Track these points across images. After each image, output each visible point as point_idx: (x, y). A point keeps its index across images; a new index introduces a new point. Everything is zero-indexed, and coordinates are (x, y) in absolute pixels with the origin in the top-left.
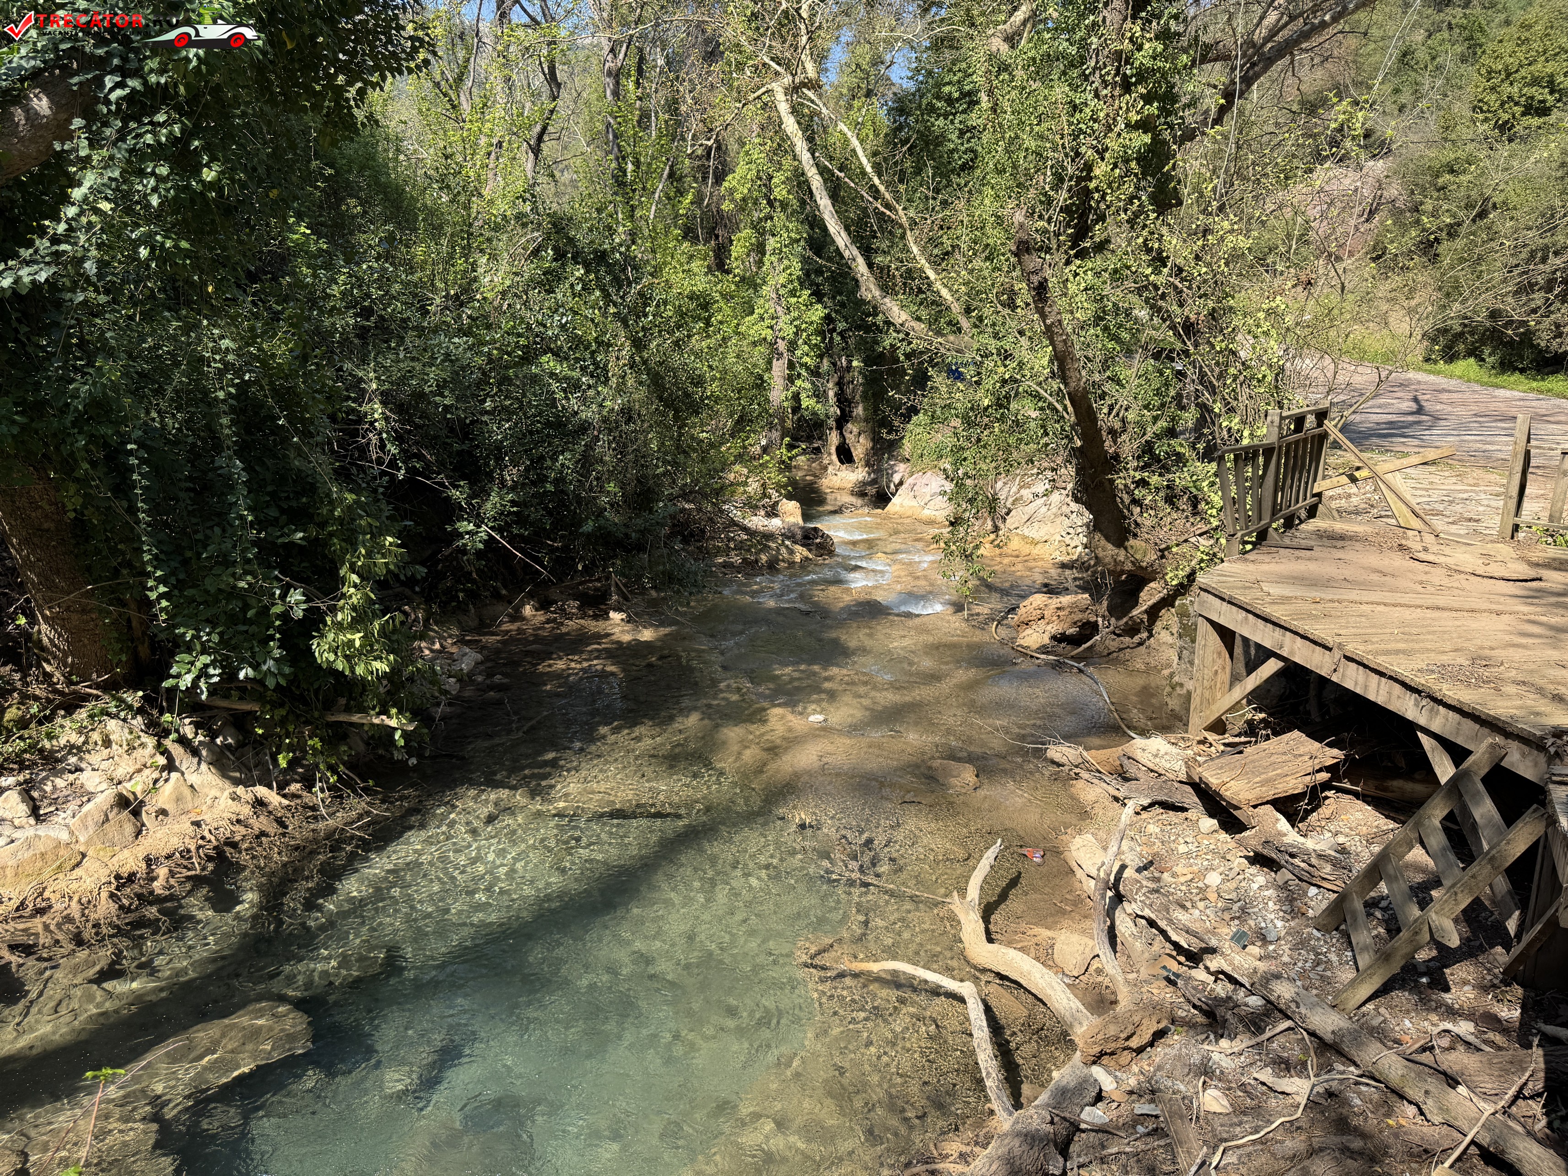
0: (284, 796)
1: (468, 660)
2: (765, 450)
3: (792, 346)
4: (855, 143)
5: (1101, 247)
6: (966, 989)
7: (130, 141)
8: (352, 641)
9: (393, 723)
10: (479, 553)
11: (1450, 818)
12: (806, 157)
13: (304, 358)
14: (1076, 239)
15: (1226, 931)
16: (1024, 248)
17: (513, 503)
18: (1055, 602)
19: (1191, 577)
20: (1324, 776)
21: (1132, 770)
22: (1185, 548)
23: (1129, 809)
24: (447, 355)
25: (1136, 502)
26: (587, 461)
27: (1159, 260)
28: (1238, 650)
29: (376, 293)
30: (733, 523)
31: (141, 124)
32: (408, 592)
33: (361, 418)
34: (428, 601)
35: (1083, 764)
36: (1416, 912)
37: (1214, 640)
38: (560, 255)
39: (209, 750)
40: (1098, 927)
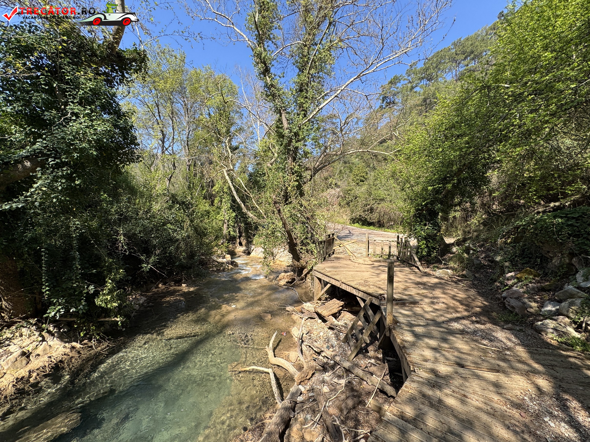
0: (82, 344)
1: (142, 300)
2: (222, 244)
3: (228, 221)
4: (241, 181)
5: (290, 203)
6: (270, 371)
7: (54, 174)
8: (107, 298)
9: (118, 319)
10: (148, 272)
11: (364, 314)
12: (230, 184)
13: (101, 226)
14: (286, 201)
15: (325, 346)
16: (275, 203)
17: (158, 259)
18: (287, 274)
19: (312, 267)
20: (341, 308)
21: (304, 311)
22: (311, 262)
23: (303, 320)
24: (142, 225)
25: (301, 252)
26: (178, 248)
27: (301, 205)
28: (322, 282)
29: (124, 210)
30: (214, 261)
31: (58, 170)
32: (127, 283)
33: (117, 240)
34: (132, 285)
35: (294, 311)
36: (361, 336)
37: (317, 281)
38: (173, 202)
39: (58, 334)
40: (298, 349)
